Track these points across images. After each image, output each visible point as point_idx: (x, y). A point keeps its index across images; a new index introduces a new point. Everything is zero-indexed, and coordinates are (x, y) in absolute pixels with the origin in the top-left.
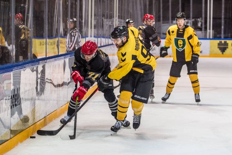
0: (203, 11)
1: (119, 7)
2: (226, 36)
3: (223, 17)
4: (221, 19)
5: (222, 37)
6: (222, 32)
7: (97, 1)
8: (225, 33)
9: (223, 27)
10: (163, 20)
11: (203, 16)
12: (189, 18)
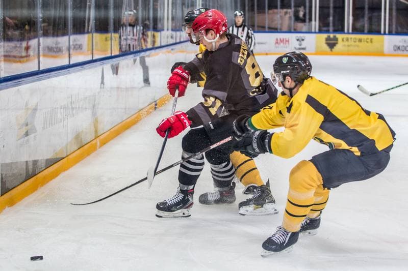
2: (335, 29)
3: (331, 5)
4: (329, 8)
5: (331, 30)
6: (331, 24)
8: (334, 25)
9: (331, 18)
10: (258, 9)
12: (289, 7)
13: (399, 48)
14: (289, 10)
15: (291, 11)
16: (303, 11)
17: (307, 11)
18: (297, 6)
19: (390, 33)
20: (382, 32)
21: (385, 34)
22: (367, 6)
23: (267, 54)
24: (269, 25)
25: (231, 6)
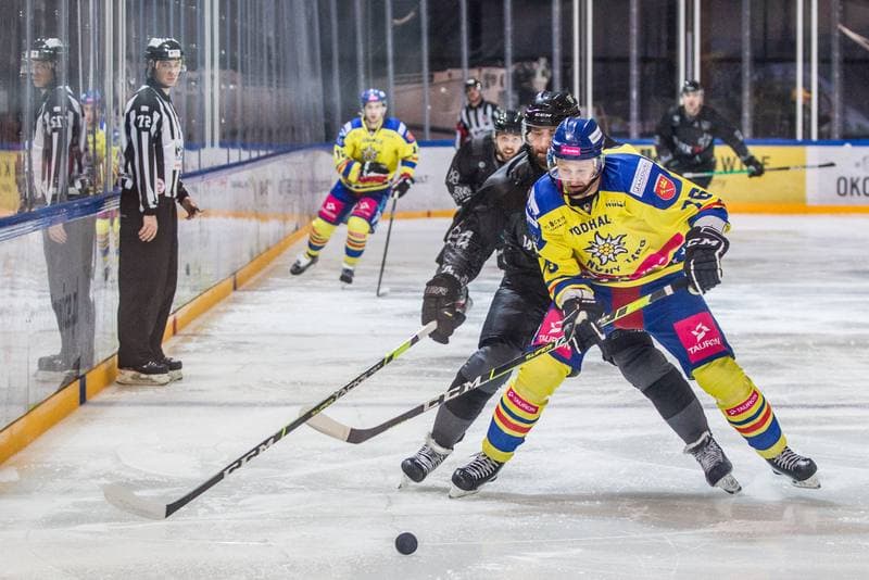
0: (556, 30)
1: (222, 24)
2: (647, 130)
3: (634, 52)
4: (626, 60)
5: (634, 134)
6: (634, 114)
7: (137, 2)
8: (642, 118)
9: (634, 94)
10: (397, 71)
11: (557, 51)
12: (497, 60)
13: (854, 186)
14: (499, 72)
15: (504, 73)
16: (544, 74)
17: (557, 72)
18: (525, 56)
19: (825, 139)
20: (799, 137)
21: (807, 141)
22: (747, 54)
23: (429, 215)
24: (433, 118)
25: (312, 61)
